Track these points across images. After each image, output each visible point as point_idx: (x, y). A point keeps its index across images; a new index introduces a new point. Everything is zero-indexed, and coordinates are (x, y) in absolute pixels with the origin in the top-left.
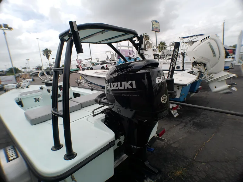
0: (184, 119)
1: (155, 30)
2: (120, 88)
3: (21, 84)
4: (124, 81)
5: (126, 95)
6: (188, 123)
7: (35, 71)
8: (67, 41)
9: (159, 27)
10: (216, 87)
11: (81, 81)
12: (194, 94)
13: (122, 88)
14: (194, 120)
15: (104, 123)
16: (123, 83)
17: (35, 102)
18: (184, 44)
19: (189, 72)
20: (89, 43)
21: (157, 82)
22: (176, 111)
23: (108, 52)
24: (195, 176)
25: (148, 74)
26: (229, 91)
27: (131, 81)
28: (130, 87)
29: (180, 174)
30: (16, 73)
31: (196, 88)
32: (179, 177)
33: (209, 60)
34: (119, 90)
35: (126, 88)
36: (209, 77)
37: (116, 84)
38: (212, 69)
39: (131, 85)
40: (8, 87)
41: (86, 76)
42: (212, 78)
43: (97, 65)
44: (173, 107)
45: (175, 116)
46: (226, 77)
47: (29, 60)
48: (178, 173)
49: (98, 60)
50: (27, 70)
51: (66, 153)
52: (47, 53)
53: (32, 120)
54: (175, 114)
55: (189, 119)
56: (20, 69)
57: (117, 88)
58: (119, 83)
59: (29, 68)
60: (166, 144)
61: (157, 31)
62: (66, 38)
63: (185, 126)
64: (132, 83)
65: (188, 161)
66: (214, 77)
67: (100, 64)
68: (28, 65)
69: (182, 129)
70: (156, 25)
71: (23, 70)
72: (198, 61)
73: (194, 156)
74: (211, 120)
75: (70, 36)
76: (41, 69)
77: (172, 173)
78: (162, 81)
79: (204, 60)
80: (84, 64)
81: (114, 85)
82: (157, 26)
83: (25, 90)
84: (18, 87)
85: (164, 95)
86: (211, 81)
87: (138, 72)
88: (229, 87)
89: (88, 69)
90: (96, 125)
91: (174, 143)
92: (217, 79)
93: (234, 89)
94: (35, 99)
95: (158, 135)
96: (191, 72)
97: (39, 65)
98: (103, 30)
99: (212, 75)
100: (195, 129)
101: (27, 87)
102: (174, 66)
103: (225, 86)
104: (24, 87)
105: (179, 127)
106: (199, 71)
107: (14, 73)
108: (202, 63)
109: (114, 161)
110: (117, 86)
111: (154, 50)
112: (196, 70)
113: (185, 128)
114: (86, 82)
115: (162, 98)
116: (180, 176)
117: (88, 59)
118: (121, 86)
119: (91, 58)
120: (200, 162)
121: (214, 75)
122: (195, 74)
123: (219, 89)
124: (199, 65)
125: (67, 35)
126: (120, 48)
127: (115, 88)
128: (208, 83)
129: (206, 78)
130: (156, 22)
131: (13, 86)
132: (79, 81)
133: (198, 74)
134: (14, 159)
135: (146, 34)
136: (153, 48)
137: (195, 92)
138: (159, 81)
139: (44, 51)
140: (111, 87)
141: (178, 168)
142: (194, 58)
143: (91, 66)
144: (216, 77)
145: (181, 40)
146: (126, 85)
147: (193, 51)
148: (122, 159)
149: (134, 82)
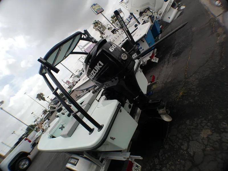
0: (165, 59)
1: (99, 12)
2: (97, 72)
3: (44, 128)
4: (95, 66)
5: (103, 73)
6: (170, 58)
7: (44, 116)
8: (46, 73)
9: (100, 7)
10: (169, 18)
11: (80, 94)
12: (160, 35)
13: (98, 71)
14: (173, 53)
15: (108, 100)
16: (95, 68)
17: (62, 130)
18: (127, 4)
19: (143, 24)
20: (60, 62)
21: (111, 51)
22: (154, 58)
23: (80, 59)
24: (192, 87)
25: (103, 51)
26: (180, 12)
27: (98, 63)
28: (101, 67)
29: (182, 93)
30: (34, 128)
31: (159, 30)
32: (182, 96)
33: (148, 4)
34: (97, 73)
35: (99, 69)
36: (158, 15)
37: (92, 72)
38: (156, 7)
39: (100, 65)
40: (37, 135)
41: (79, 87)
42: (161, 13)
43: (81, 75)
44: (150, 57)
45: (157, 62)
46: (170, 5)
47: (33, 112)
48: (181, 94)
49: (79, 71)
50: (39, 120)
51: (98, 129)
52: (41, 97)
53: (68, 134)
54: (156, 60)
55: (169, 55)
56: (33, 124)
57: (95, 74)
58: (93, 70)
59: (38, 118)
60: (163, 84)
61: (100, 11)
62: (44, 71)
63: (168, 63)
64: (99, 63)
65: (183, 82)
66: (162, 12)
67: (82, 72)
68: (35, 116)
69: (168, 66)
70: (96, 8)
71: (36, 123)
72: (142, 11)
73: (185, 76)
74: (183, 44)
75: (45, 68)
76: (47, 112)
77: (177, 97)
78: (115, 48)
79: (145, 6)
80: (72, 82)
81: (92, 74)
82: (98, 8)
83: (49, 129)
84: (43, 131)
85: (123, 54)
86: (163, 16)
87: (97, 55)
88: (178, 9)
89: (77, 82)
90: (104, 105)
91: (168, 79)
92: (165, 11)
93: (183, 7)
94: (60, 128)
95: (151, 82)
96: (145, 22)
97: (43, 110)
98: (59, 49)
99: (159, 12)
100: (176, 58)
101: (49, 127)
102: (127, 30)
103: (175, 11)
104: (47, 129)
105: (165, 66)
106: (148, 17)
107: (33, 129)
108: (146, 9)
109: (134, 118)
110: (94, 73)
111: (109, 29)
112: (146, 18)
113: (169, 63)
114: (83, 92)
115: (122, 57)
116: (183, 94)
117: (72, 76)
118: (96, 71)
119: (73, 74)
120: (191, 76)
121: (160, 10)
122: (148, 21)
123: (172, 17)
124: (145, 13)
125: (43, 69)
126: (84, 49)
127: (94, 75)
128: (162, 20)
129: (157, 17)
130: (94, 5)
131: (40, 133)
132: (78, 95)
133: (149, 19)
134: (77, 162)
135: (95, 21)
136: (107, 28)
137: (160, 33)
138: (112, 50)
139: (37, 98)
140: (92, 76)
141: (179, 91)
142: (137, 11)
143: (78, 79)
144: (163, 10)
145: (123, 4)
146: (98, 67)
147: (132, 6)
148: (139, 114)
149: (100, 62)
